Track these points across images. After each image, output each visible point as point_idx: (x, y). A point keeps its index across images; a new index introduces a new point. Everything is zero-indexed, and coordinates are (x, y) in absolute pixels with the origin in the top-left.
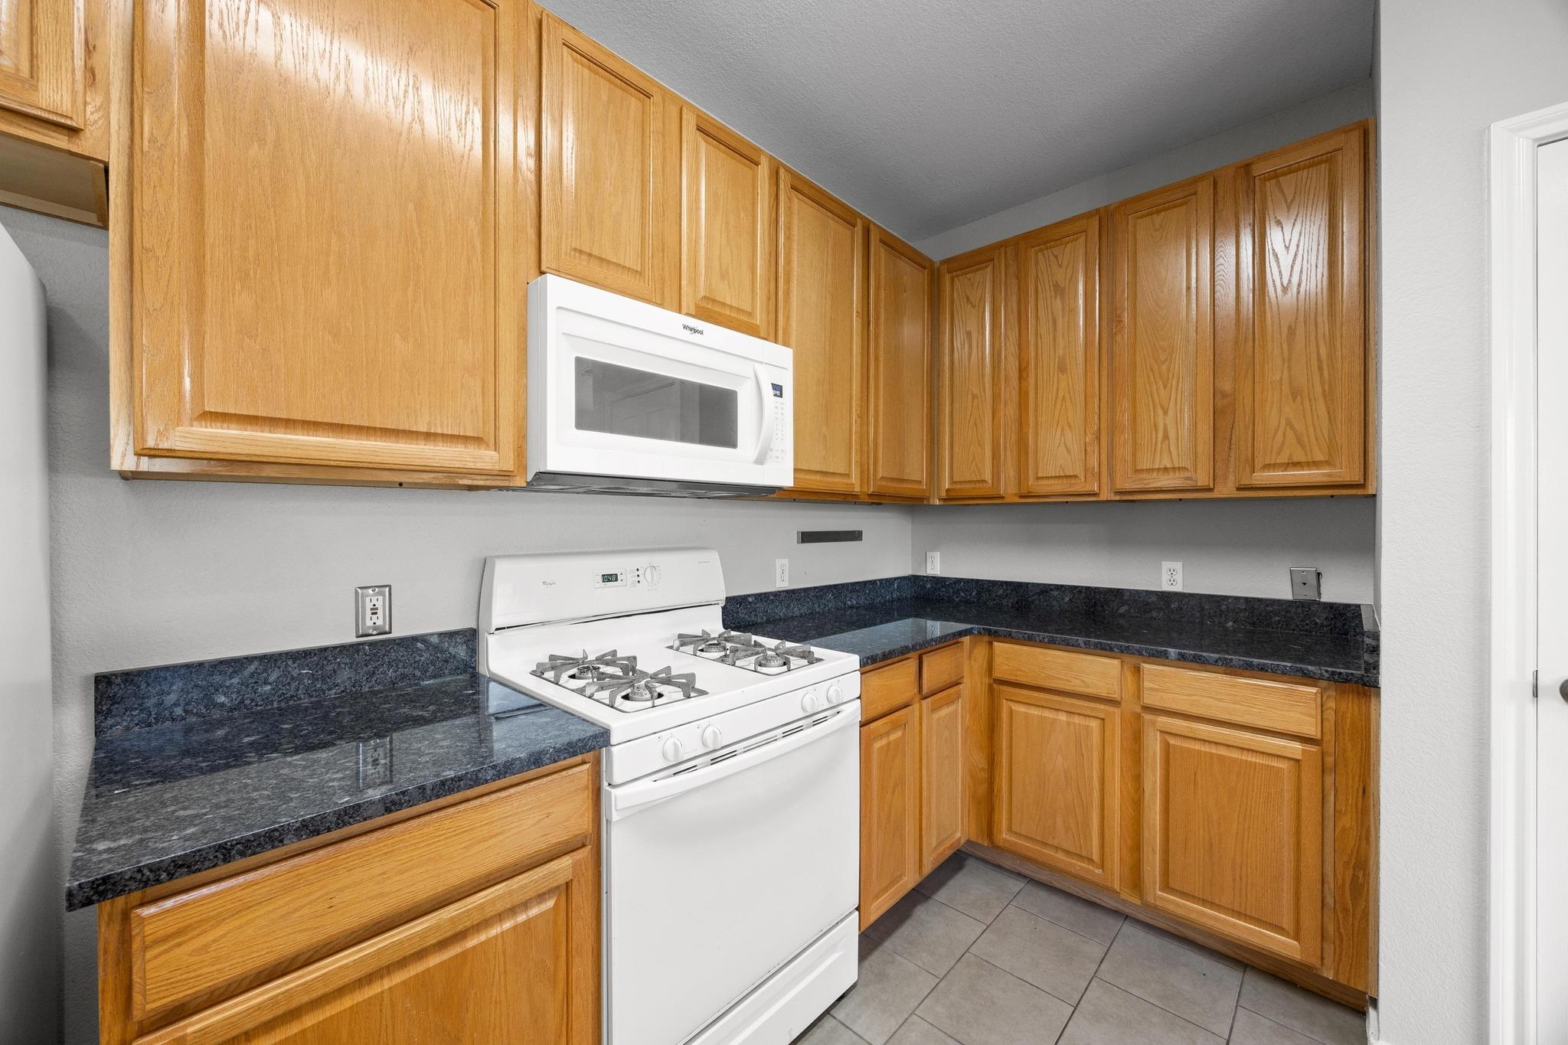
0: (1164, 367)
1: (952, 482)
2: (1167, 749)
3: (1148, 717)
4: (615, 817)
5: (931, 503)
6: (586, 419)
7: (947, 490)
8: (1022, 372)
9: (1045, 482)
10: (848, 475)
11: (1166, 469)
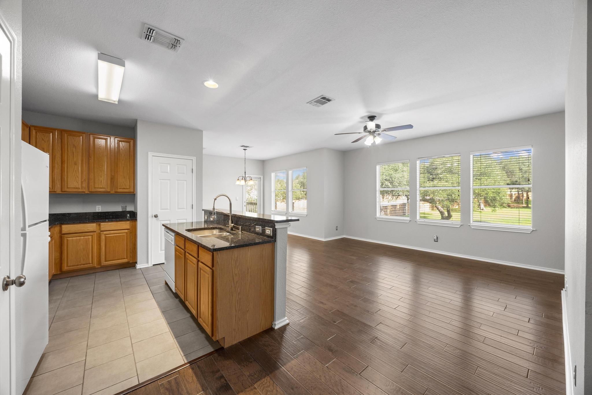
0: (101, 169)
2: (106, 237)
3: (102, 232)
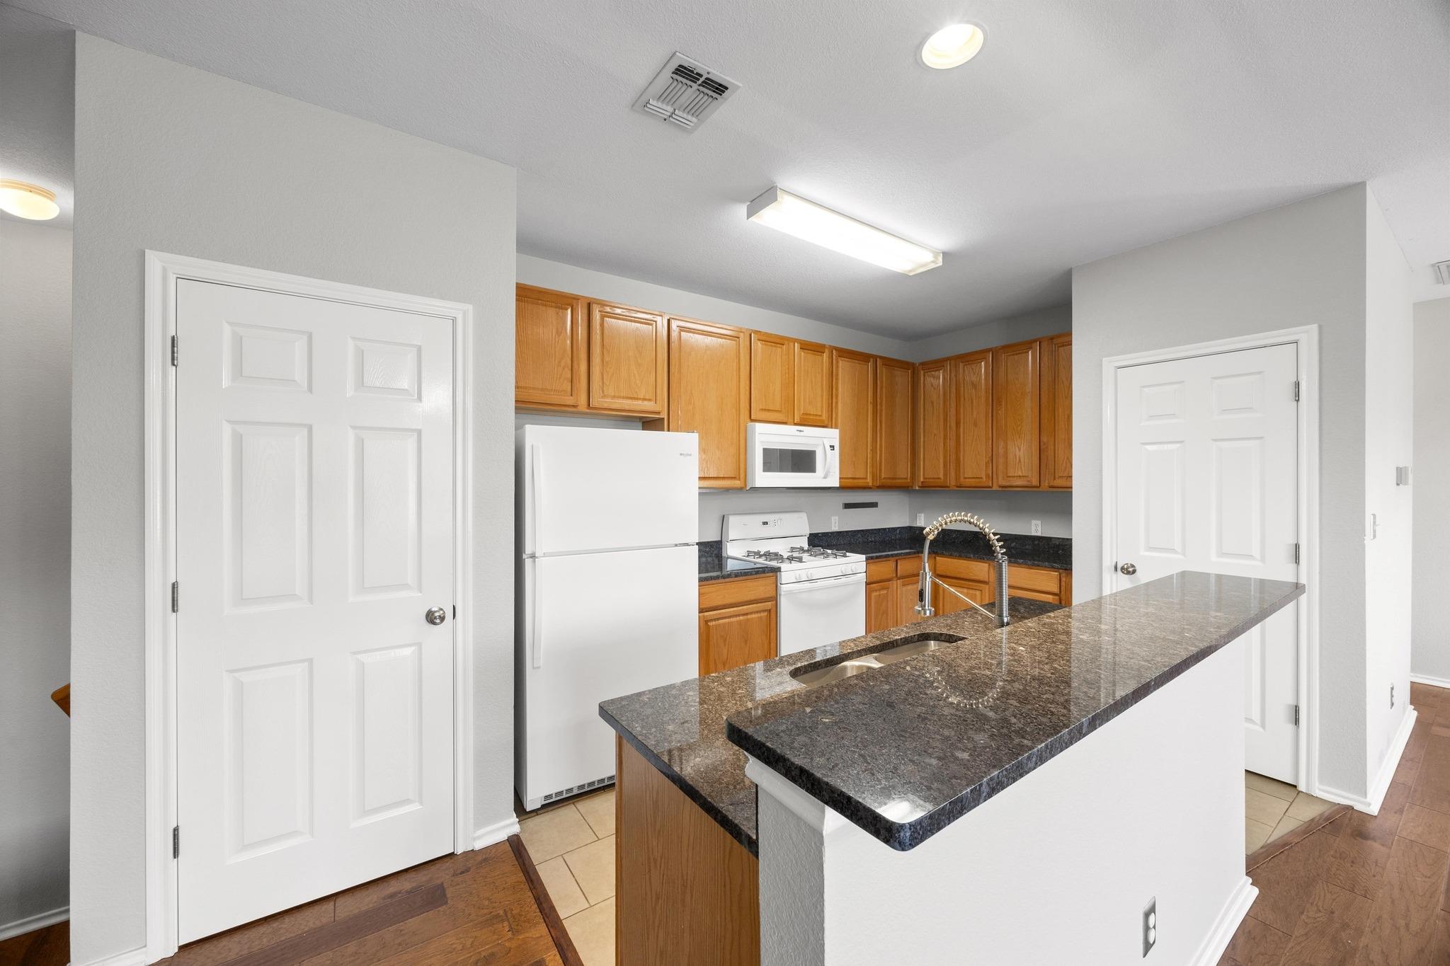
1: (924, 478)
4: (782, 593)
5: (914, 488)
6: (768, 467)
7: (922, 482)
8: (958, 424)
9: (968, 480)
10: (866, 478)
11: (1020, 476)
